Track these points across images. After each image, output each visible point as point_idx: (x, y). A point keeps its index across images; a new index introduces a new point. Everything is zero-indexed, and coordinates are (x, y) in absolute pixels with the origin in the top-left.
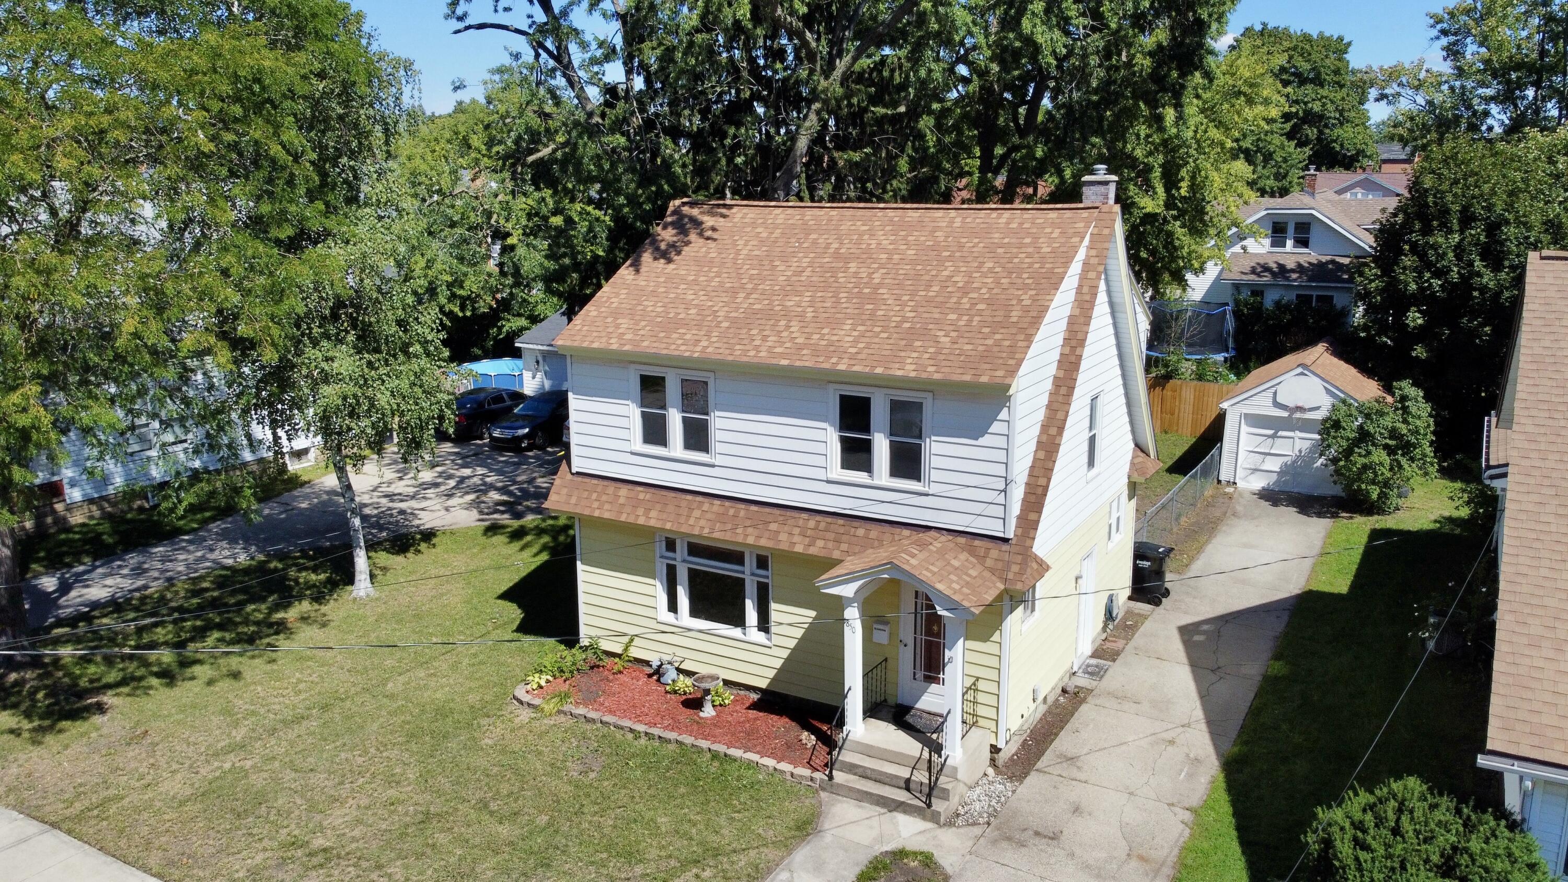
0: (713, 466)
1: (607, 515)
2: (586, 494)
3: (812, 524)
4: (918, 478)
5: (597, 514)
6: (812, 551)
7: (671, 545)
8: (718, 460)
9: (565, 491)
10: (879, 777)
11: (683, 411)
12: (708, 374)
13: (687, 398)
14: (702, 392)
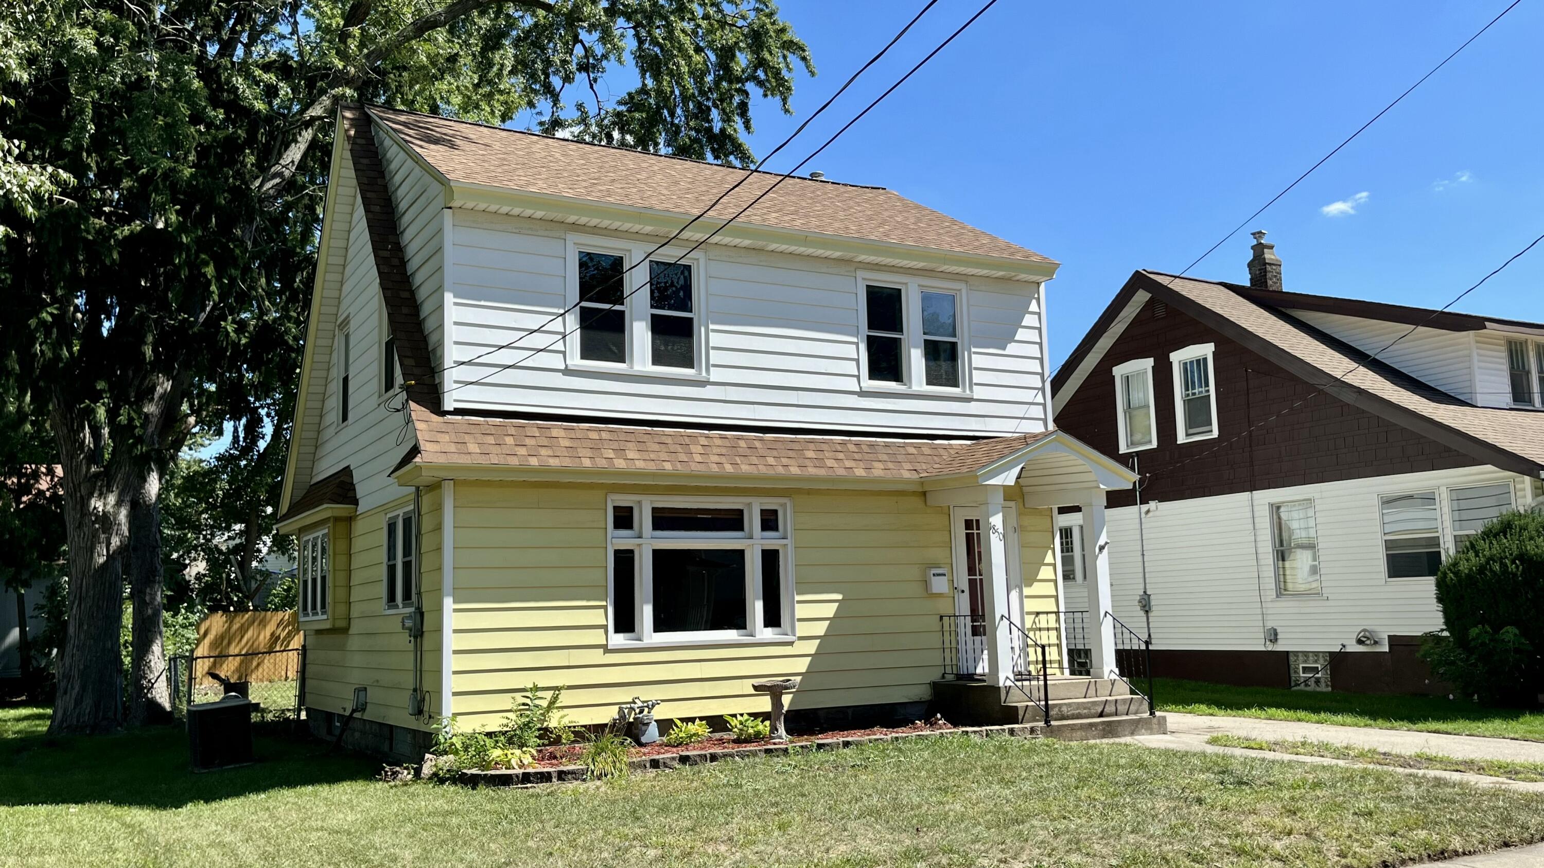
0: (703, 384)
4: (956, 382)
7: (624, 519)
8: (714, 375)
11: (653, 305)
12: (691, 254)
13: (658, 289)
14: (682, 282)
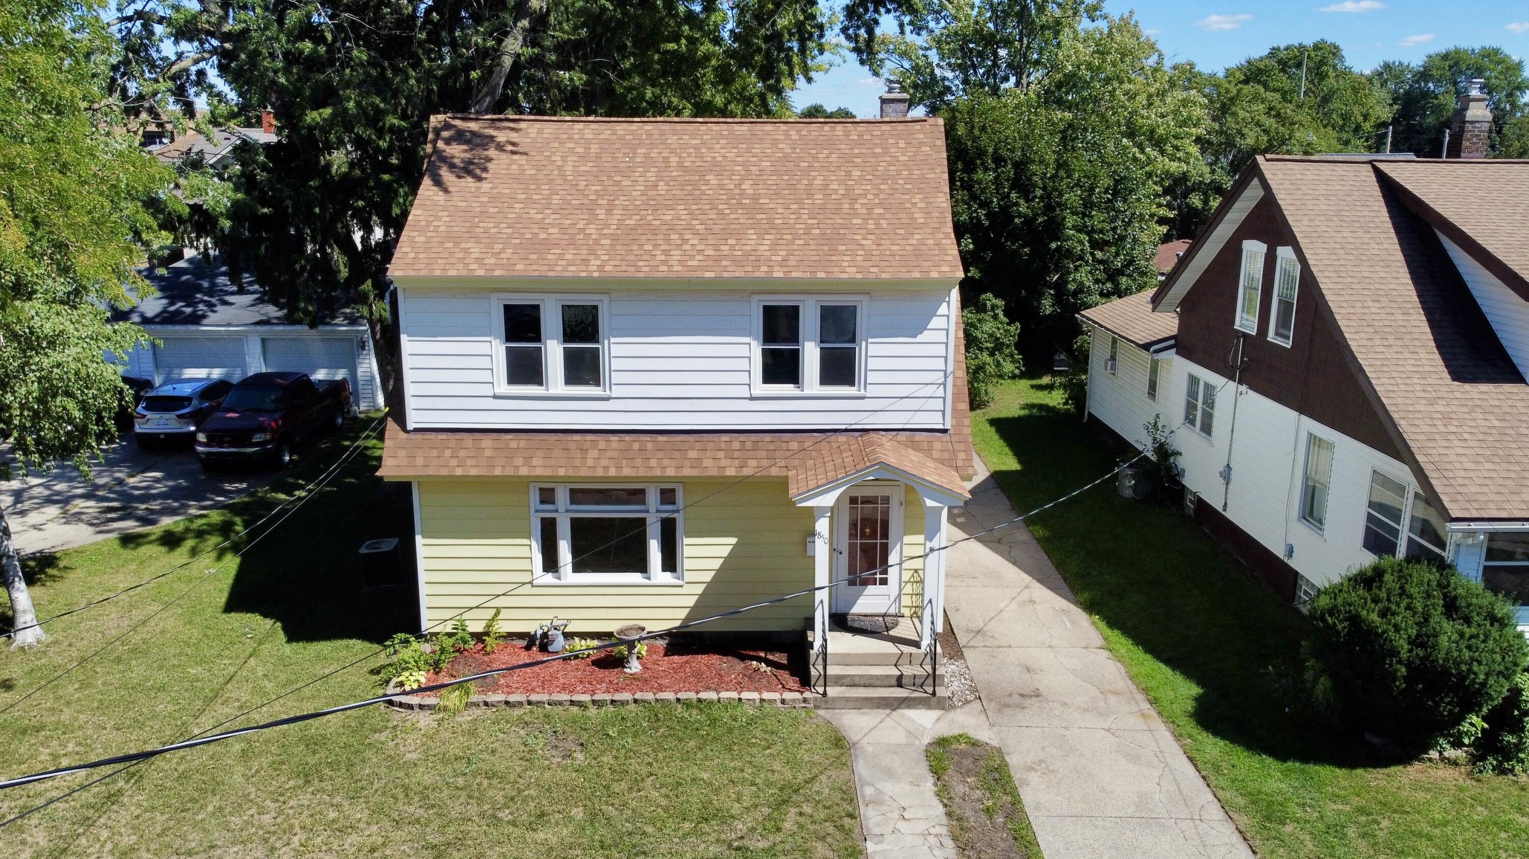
0: (607, 399)
1: (473, 472)
2: (435, 453)
3: (736, 445)
4: (851, 383)
5: (459, 472)
6: (746, 472)
7: (547, 496)
8: (616, 391)
9: (402, 453)
10: (868, 682)
11: (565, 341)
12: (596, 297)
13: (570, 327)
14: (590, 319)
